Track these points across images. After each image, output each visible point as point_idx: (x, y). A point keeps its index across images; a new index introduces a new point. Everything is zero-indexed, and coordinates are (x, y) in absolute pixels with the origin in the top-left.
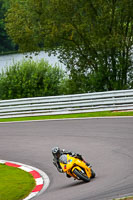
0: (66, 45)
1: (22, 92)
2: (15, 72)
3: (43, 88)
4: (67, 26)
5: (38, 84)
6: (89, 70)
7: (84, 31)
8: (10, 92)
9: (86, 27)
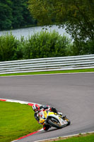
0: (71, 21)
1: (40, 54)
2: (35, 39)
3: (55, 51)
4: (72, 7)
5: (51, 48)
6: (88, 39)
7: (84, 10)
8: (31, 54)
9: (85, 8)
